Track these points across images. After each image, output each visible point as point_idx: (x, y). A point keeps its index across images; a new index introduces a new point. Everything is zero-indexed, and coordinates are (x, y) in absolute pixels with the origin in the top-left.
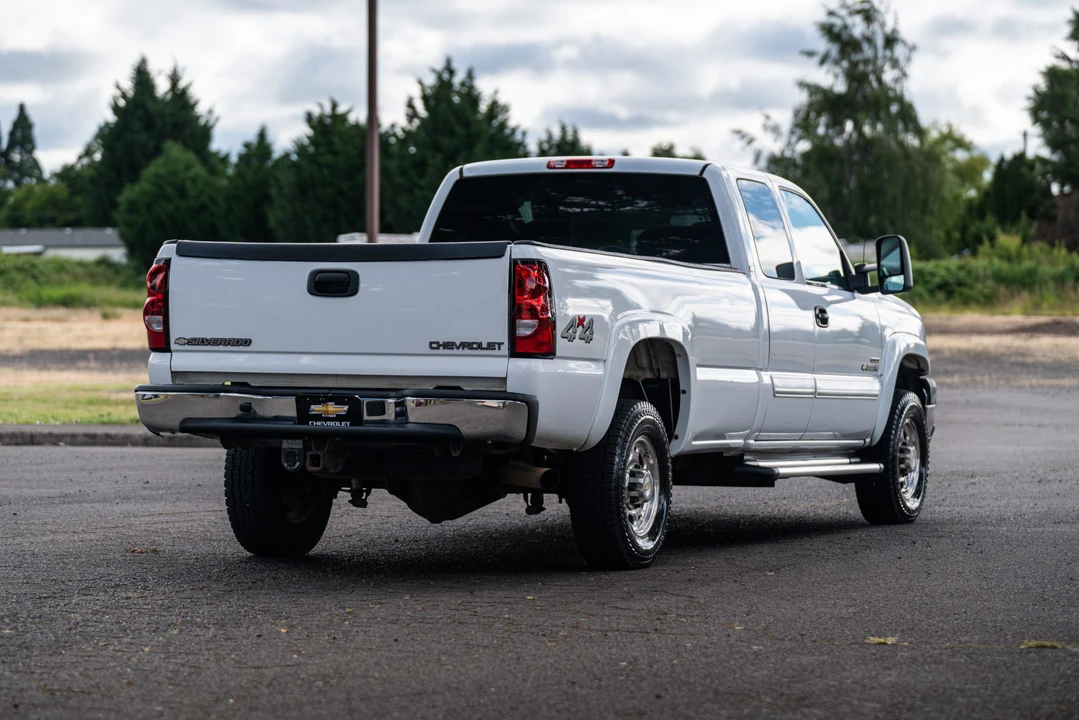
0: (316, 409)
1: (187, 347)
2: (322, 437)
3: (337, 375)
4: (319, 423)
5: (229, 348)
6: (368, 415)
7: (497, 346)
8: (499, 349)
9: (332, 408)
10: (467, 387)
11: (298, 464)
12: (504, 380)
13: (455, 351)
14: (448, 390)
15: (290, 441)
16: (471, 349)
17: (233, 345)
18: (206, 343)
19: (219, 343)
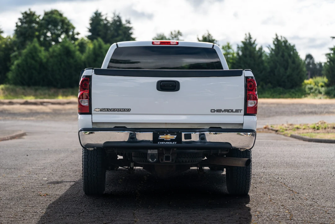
0: (161, 137)
1: (100, 112)
2: (168, 148)
3: (166, 123)
4: (162, 143)
5: (120, 112)
6: (185, 139)
7: (239, 111)
8: (240, 112)
9: (169, 137)
11: (155, 160)
12: (242, 124)
13: (222, 113)
14: (216, 129)
15: (151, 150)
16: (228, 112)
17: (122, 111)
18: (109, 111)
19: (115, 111)
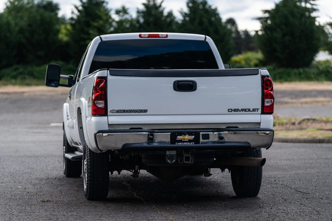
0: (179, 138)
1: (116, 114)
2: (187, 149)
3: (182, 124)
4: (180, 144)
5: (136, 114)
6: (203, 139)
7: (256, 110)
8: (257, 111)
9: (187, 137)
10: (240, 127)
11: (174, 161)
12: (259, 123)
13: (239, 112)
14: (232, 128)
15: (170, 151)
16: (246, 111)
17: (139, 112)
18: (126, 112)
19: (132, 112)
